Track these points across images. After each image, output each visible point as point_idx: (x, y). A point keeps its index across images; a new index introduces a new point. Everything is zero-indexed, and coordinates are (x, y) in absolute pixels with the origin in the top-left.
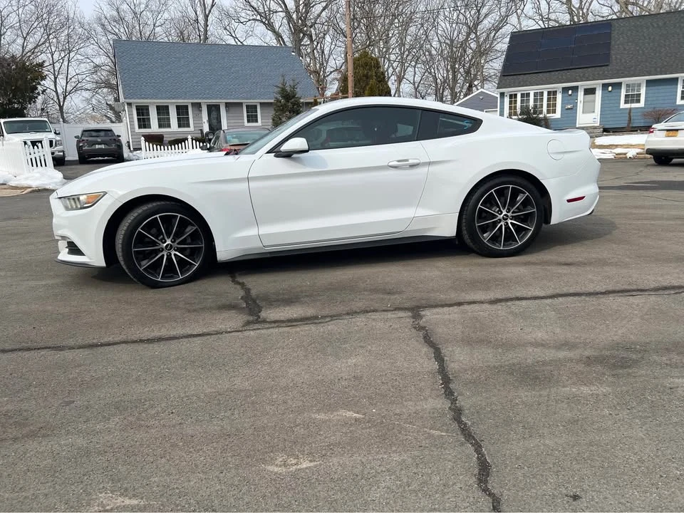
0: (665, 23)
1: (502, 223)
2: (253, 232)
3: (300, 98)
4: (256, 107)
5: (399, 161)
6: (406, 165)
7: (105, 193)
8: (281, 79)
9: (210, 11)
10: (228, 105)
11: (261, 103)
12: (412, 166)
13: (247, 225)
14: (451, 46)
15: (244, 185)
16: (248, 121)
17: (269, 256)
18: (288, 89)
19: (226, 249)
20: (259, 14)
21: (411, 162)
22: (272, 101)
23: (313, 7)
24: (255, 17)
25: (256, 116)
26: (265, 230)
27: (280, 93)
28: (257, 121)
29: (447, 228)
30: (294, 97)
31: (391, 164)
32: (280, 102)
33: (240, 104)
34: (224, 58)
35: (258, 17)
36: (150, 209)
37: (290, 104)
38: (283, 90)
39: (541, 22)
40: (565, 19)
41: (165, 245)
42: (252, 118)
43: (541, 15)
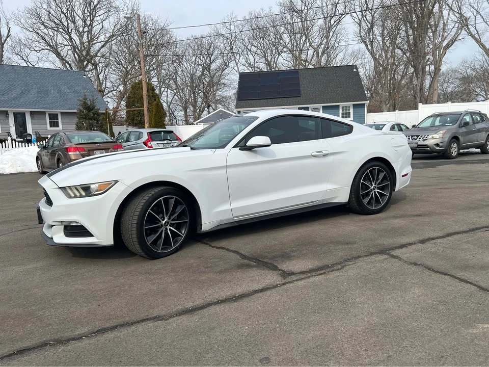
0: (328, 73)
1: (373, 192)
2: (226, 207)
3: (99, 109)
4: (57, 115)
5: (317, 152)
6: (320, 155)
7: (116, 182)
8: (82, 95)
9: (5, 40)
10: (32, 113)
11: (62, 113)
12: (325, 155)
13: (223, 202)
14: (192, 78)
15: (224, 171)
16: (51, 126)
17: (237, 224)
18: (89, 103)
19: (208, 222)
20: (50, 46)
21: (325, 152)
22: (75, 111)
23: (94, 44)
24: (46, 47)
25: (58, 122)
26: (236, 204)
27: (82, 105)
28: (58, 126)
29: (343, 197)
30: (94, 108)
31: (313, 154)
32: (83, 112)
33: (44, 113)
34: (27, 76)
35: (49, 48)
36: (156, 193)
37: (91, 113)
38: (85, 103)
39: (250, 69)
40: (263, 67)
41: (164, 222)
42: (54, 123)
43: (250, 64)
